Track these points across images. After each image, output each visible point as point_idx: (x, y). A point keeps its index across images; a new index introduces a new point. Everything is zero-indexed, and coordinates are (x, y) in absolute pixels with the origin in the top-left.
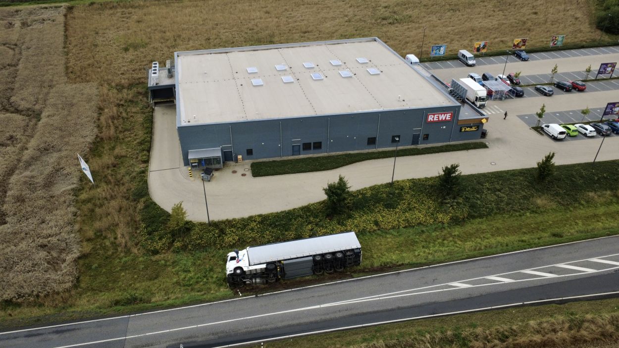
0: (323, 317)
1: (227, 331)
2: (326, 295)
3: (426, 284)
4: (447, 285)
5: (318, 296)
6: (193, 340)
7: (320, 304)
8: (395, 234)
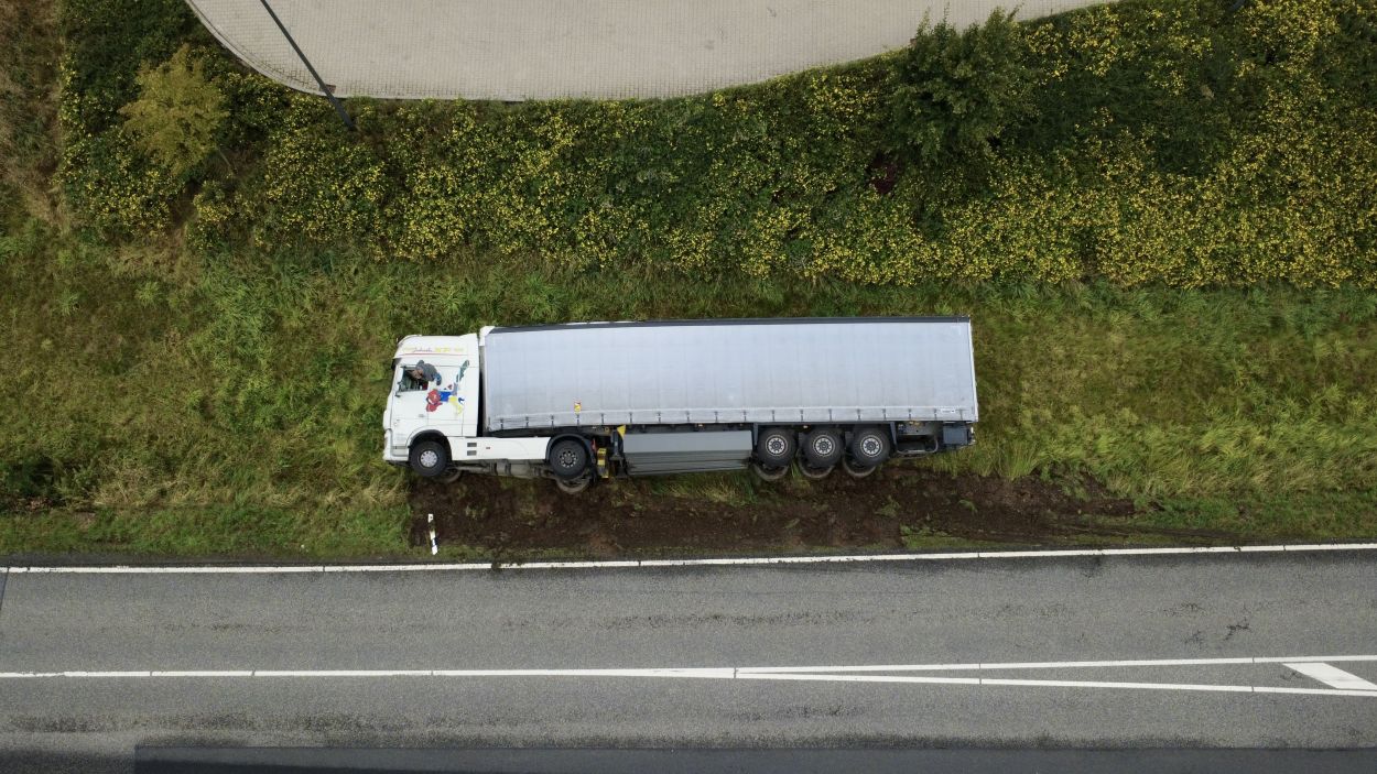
0: (737, 730)
1: (363, 722)
2: (772, 620)
3: (1196, 642)
4: (1279, 665)
5: (740, 620)
6: (233, 734)
7: (736, 660)
8: (1151, 316)
